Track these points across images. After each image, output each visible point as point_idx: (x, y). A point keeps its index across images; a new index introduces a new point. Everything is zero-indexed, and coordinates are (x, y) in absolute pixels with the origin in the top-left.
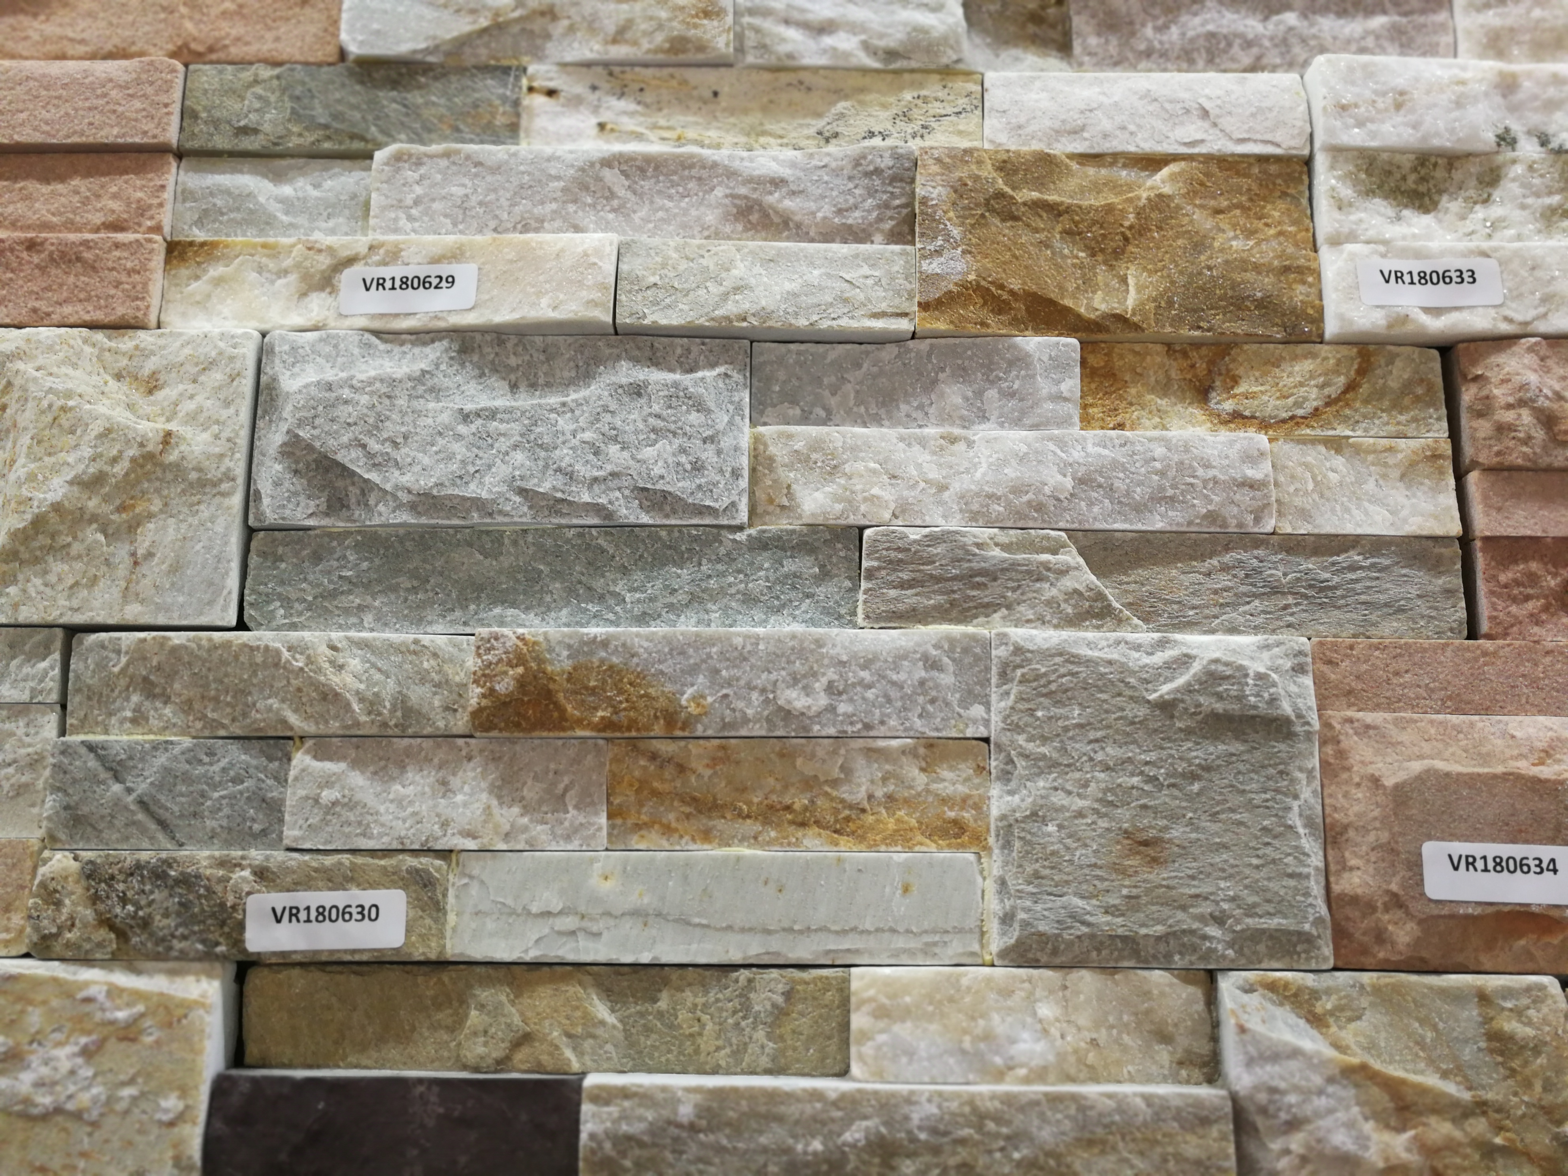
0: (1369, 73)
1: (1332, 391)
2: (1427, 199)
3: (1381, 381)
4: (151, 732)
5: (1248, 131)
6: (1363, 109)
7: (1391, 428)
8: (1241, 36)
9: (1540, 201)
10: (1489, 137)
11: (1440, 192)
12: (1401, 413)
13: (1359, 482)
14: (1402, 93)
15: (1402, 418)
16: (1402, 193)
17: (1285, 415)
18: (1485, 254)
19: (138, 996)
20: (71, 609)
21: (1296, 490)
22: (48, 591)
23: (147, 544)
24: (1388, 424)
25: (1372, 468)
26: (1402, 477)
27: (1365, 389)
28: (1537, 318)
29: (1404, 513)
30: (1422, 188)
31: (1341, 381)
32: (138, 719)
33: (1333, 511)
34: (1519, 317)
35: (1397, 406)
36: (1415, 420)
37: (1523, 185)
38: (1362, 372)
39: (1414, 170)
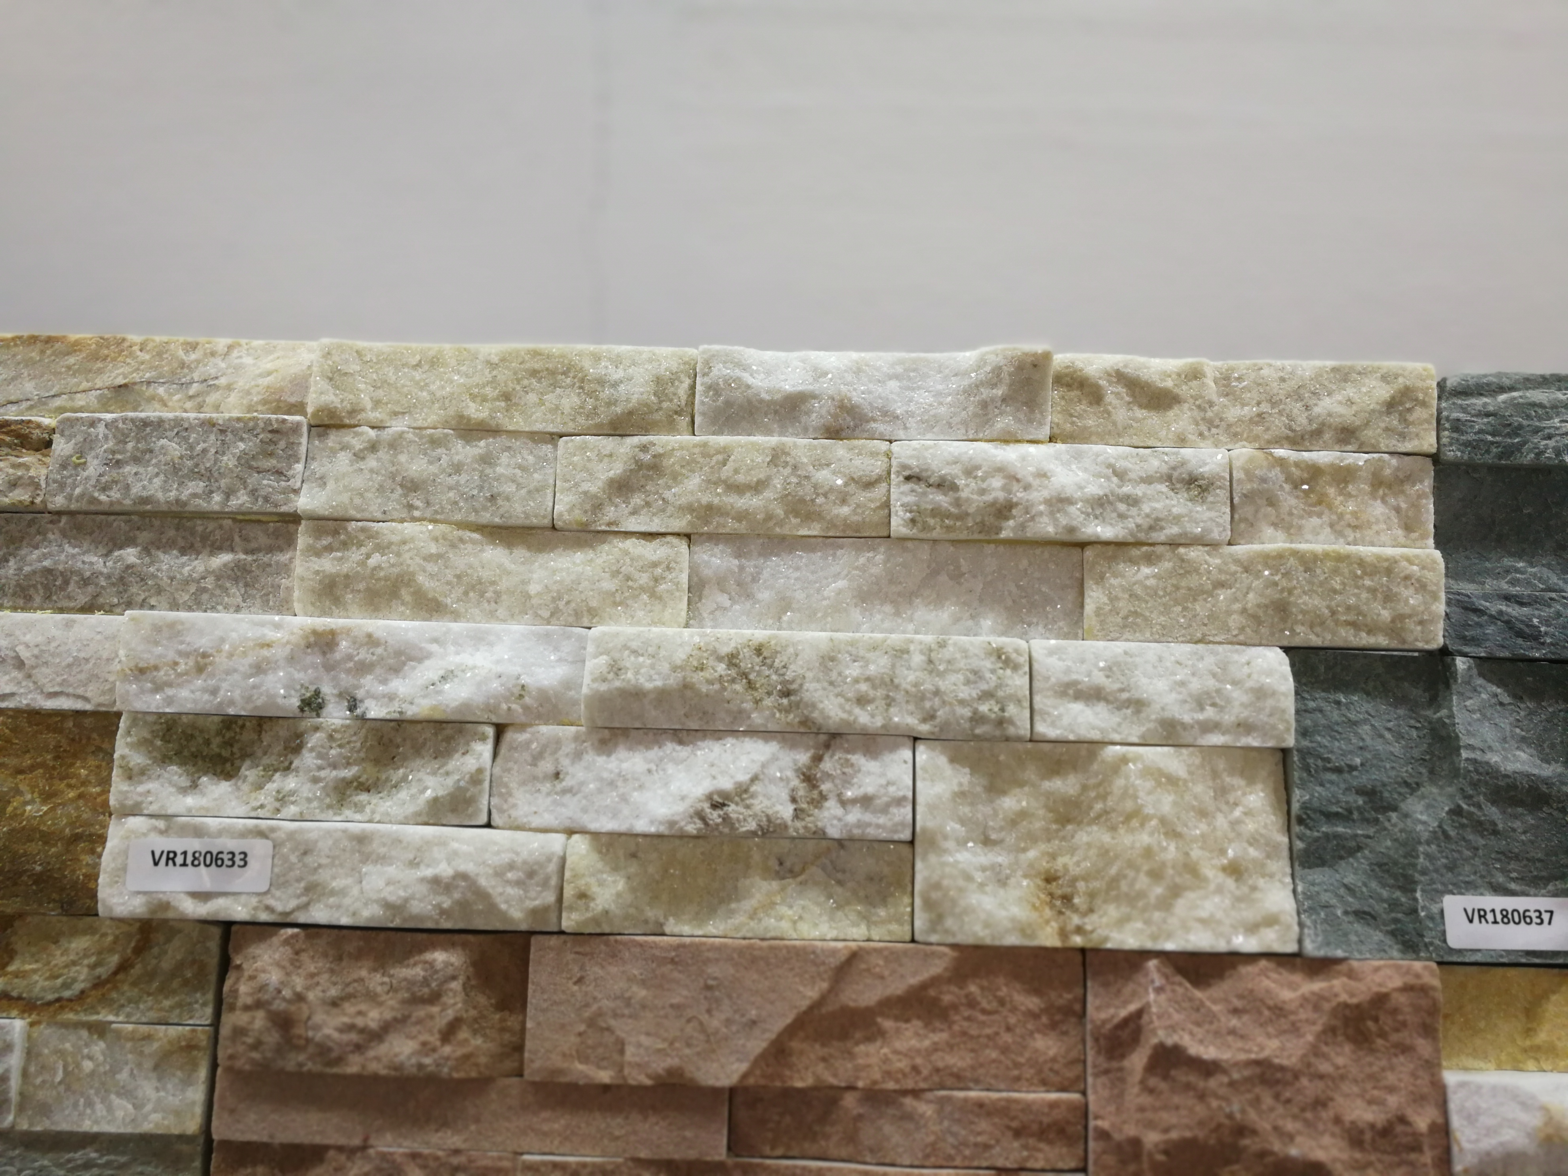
0: (174, 631)
1: (103, 972)
2: (228, 765)
3: (154, 962)
5: (60, 685)
6: (162, 673)
7: (153, 1015)
8: (79, 573)
9: (334, 773)
10: (295, 702)
11: (245, 756)
12: (166, 998)
13: (114, 1071)
14: (205, 655)
15: (167, 1003)
16: (204, 758)
17: (50, 997)
18: (261, 834)
21: (44, 1082)
24: (151, 1009)
25: (130, 1056)
26: (156, 1067)
27: (137, 970)
28: (298, 908)
29: (149, 1107)
30: (225, 753)
31: (114, 960)
33: (75, 1105)
34: (279, 907)
35: (164, 990)
36: (180, 1005)
37: (320, 756)
38: (139, 950)
39: (219, 733)
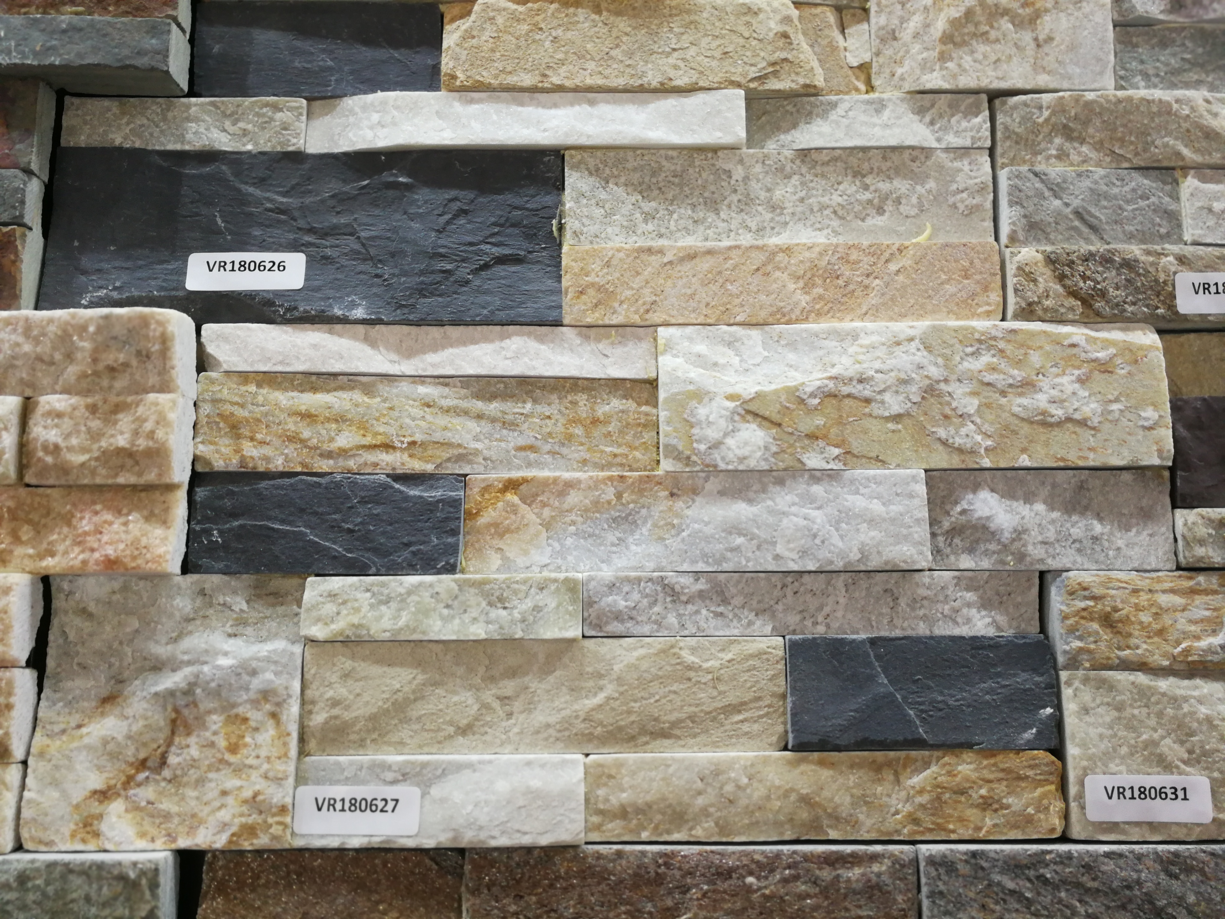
4: (1072, 165)
19: (1107, 344)
20: (998, 78)
22: (977, 65)
23: (1047, 31)
32: (1062, 155)
